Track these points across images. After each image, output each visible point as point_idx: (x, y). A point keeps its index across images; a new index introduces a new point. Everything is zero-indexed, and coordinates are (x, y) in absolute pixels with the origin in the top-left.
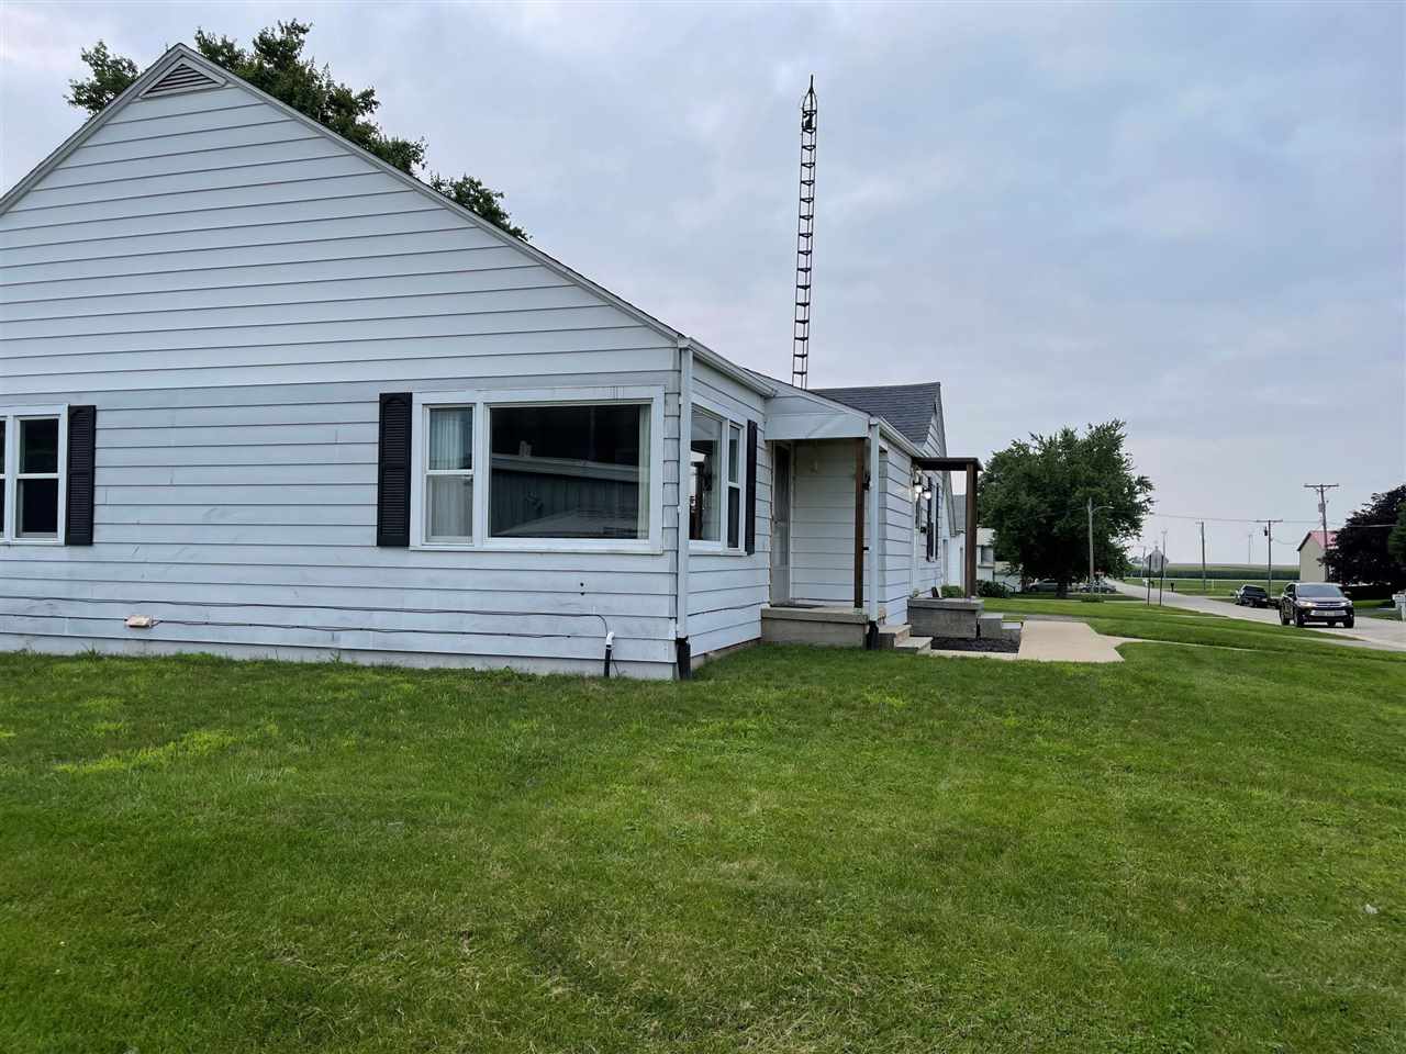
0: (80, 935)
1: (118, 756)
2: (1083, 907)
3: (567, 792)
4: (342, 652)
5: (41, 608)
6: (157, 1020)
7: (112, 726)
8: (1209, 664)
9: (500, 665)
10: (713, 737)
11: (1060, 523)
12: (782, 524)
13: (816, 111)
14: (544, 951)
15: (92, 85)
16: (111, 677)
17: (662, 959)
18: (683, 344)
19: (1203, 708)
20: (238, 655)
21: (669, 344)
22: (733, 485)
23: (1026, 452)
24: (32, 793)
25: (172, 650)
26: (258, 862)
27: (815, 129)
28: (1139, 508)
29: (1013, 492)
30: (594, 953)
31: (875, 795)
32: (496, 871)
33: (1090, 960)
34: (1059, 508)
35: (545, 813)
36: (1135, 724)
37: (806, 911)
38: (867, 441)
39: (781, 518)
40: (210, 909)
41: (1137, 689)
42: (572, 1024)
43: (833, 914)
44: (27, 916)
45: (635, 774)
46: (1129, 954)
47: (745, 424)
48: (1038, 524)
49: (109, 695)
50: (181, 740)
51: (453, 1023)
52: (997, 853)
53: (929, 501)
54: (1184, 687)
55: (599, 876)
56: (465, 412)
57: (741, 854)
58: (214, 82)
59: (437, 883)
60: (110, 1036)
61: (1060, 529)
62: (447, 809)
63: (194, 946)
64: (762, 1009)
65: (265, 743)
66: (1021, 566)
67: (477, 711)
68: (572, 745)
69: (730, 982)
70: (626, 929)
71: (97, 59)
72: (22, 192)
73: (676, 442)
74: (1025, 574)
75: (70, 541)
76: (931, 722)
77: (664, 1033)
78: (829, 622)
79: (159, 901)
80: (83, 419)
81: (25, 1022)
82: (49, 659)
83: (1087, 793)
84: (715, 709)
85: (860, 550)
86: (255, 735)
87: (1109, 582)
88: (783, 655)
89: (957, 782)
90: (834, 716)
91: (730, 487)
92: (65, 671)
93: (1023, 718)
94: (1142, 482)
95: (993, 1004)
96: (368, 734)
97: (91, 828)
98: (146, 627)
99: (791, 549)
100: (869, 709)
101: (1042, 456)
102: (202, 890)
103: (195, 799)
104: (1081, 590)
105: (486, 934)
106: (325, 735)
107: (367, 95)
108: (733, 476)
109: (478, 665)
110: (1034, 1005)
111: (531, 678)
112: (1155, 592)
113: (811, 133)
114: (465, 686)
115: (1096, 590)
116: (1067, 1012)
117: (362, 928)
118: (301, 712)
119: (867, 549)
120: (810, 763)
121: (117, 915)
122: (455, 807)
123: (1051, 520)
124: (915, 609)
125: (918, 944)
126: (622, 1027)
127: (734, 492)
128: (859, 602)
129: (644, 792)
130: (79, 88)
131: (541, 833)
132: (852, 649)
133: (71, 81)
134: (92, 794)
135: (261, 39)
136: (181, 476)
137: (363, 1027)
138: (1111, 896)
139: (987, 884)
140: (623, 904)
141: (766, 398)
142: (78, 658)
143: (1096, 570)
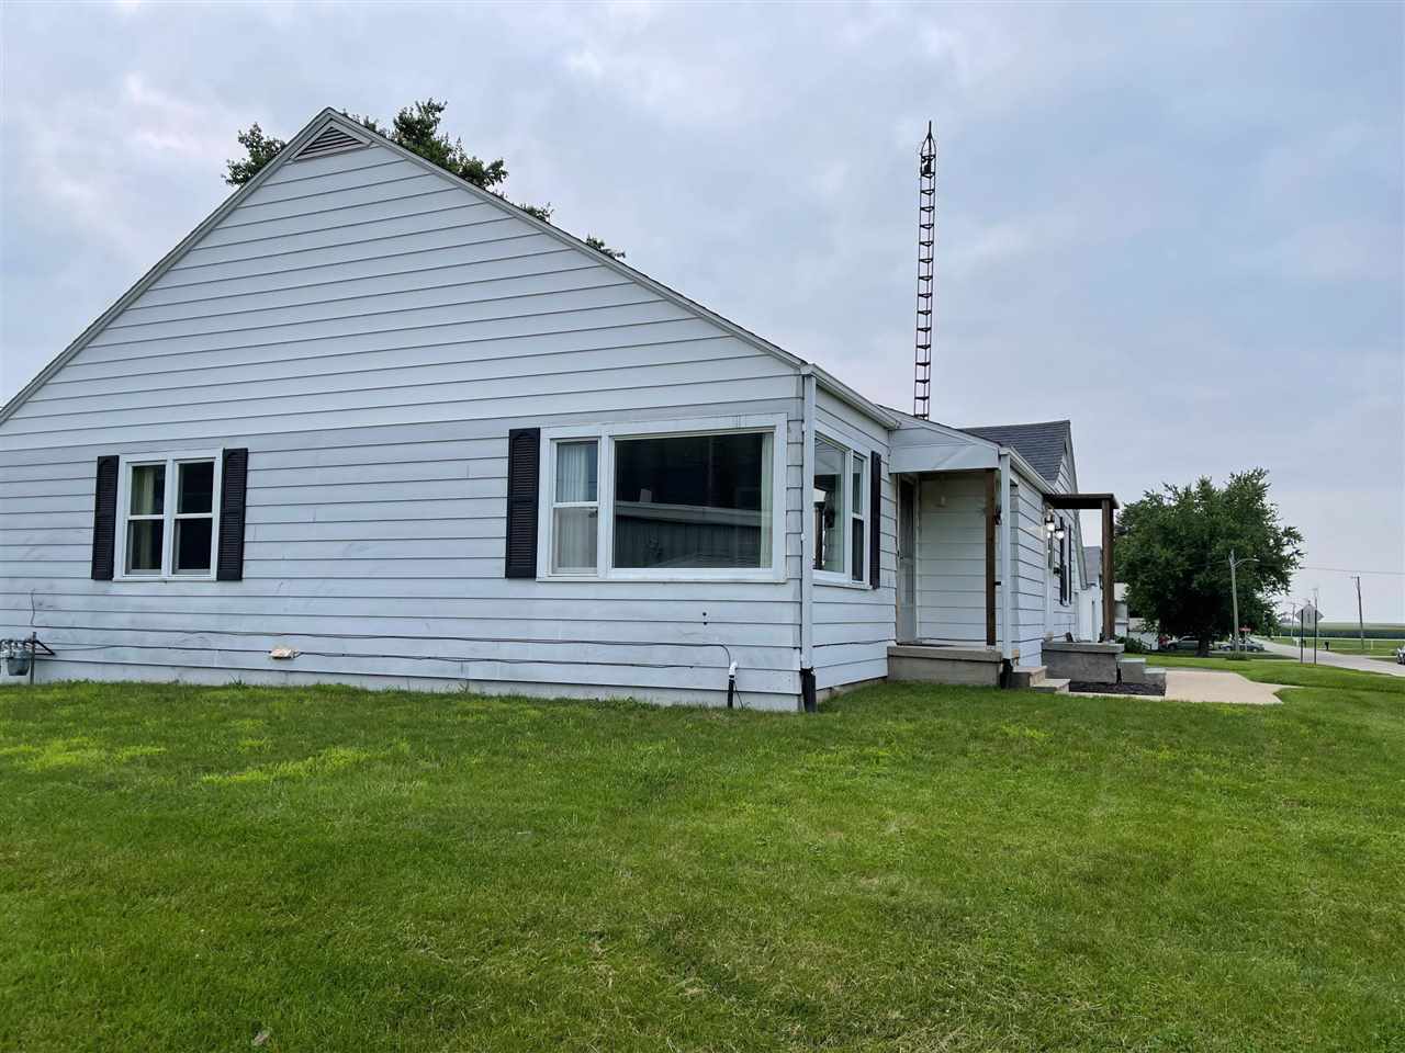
0: (220, 924)
1: (261, 769)
2: (1265, 934)
3: (695, 809)
4: (471, 683)
5: (195, 641)
6: (292, 1003)
7: (256, 743)
8: (1383, 708)
9: (624, 695)
10: (844, 762)
11: (1200, 578)
12: (906, 560)
13: (934, 156)
14: (678, 954)
15: (247, 165)
16: (256, 703)
17: (802, 966)
18: (805, 371)
19: (1379, 747)
20: (372, 685)
21: (792, 371)
22: (856, 516)
23: (1160, 503)
24: (178, 800)
25: (311, 681)
26: (390, 863)
27: (934, 173)
28: (1288, 561)
29: (1146, 544)
30: (729, 957)
31: (1022, 820)
32: (625, 878)
33: (1278, 985)
34: (1199, 562)
35: (674, 825)
36: (1306, 762)
37: (953, 924)
38: (997, 472)
39: (906, 555)
40: (345, 903)
41: (1304, 730)
42: (710, 1023)
43: (982, 931)
44: (169, 908)
45: (763, 794)
46: (1321, 981)
47: (869, 456)
48: (1174, 578)
49: (254, 717)
50: (320, 756)
51: (586, 1016)
52: (1163, 878)
53: (1062, 541)
54: (1358, 728)
55: (731, 885)
56: (591, 445)
57: (880, 871)
58: (361, 143)
59: (566, 887)
60: (245, 1016)
61: (1199, 583)
62: (575, 820)
63: (330, 937)
64: (912, 1019)
65: (397, 759)
66: (1157, 623)
67: (602, 734)
68: (698, 766)
69: (875, 992)
70: (762, 936)
71: (252, 141)
72: (184, 251)
73: (799, 468)
74: (1162, 631)
75: (221, 577)
76: (1077, 754)
77: (808, 1037)
78: (960, 660)
79: (296, 896)
80: (236, 461)
81: (164, 1000)
82: (199, 689)
83: (1259, 824)
84: (845, 738)
85: (992, 584)
86: (389, 752)
87: (1256, 640)
88: (913, 692)
89: (1112, 810)
90: (971, 747)
91: (854, 519)
92: (215, 697)
93: (1178, 752)
94: (1289, 533)
95: (1171, 1026)
96: (496, 753)
97: (234, 831)
98: (288, 658)
99: (917, 587)
100: (1007, 741)
101: (1177, 507)
102: (338, 887)
103: (332, 806)
104: (1225, 649)
105: (616, 935)
106: (455, 753)
107: (497, 166)
108: (856, 508)
109: (602, 695)
110: (1218, 1028)
111: (655, 708)
112: (1308, 651)
113: (930, 178)
114: (590, 713)
115: (1242, 649)
116: (1256, 1037)
117: (491, 925)
118: (432, 733)
119: (999, 583)
120: (948, 788)
121: (257, 907)
122: (583, 819)
123: (1189, 575)
124: (1050, 652)
125: (1082, 963)
126: (764, 1029)
127: (858, 524)
128: (991, 640)
129: (774, 810)
130: (235, 168)
131: (670, 845)
132: (986, 689)
133: (228, 161)
134: (235, 802)
135: (401, 118)
136: (322, 513)
137: (496, 1017)
138: (1296, 924)
139: (1155, 910)
140: (757, 913)
141: (889, 430)
142: (225, 688)
143: (1241, 626)
